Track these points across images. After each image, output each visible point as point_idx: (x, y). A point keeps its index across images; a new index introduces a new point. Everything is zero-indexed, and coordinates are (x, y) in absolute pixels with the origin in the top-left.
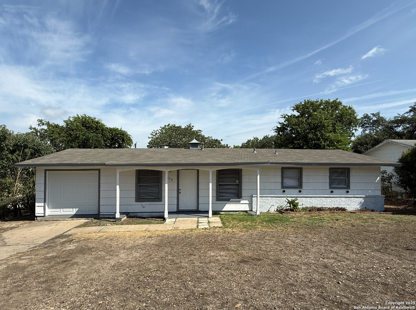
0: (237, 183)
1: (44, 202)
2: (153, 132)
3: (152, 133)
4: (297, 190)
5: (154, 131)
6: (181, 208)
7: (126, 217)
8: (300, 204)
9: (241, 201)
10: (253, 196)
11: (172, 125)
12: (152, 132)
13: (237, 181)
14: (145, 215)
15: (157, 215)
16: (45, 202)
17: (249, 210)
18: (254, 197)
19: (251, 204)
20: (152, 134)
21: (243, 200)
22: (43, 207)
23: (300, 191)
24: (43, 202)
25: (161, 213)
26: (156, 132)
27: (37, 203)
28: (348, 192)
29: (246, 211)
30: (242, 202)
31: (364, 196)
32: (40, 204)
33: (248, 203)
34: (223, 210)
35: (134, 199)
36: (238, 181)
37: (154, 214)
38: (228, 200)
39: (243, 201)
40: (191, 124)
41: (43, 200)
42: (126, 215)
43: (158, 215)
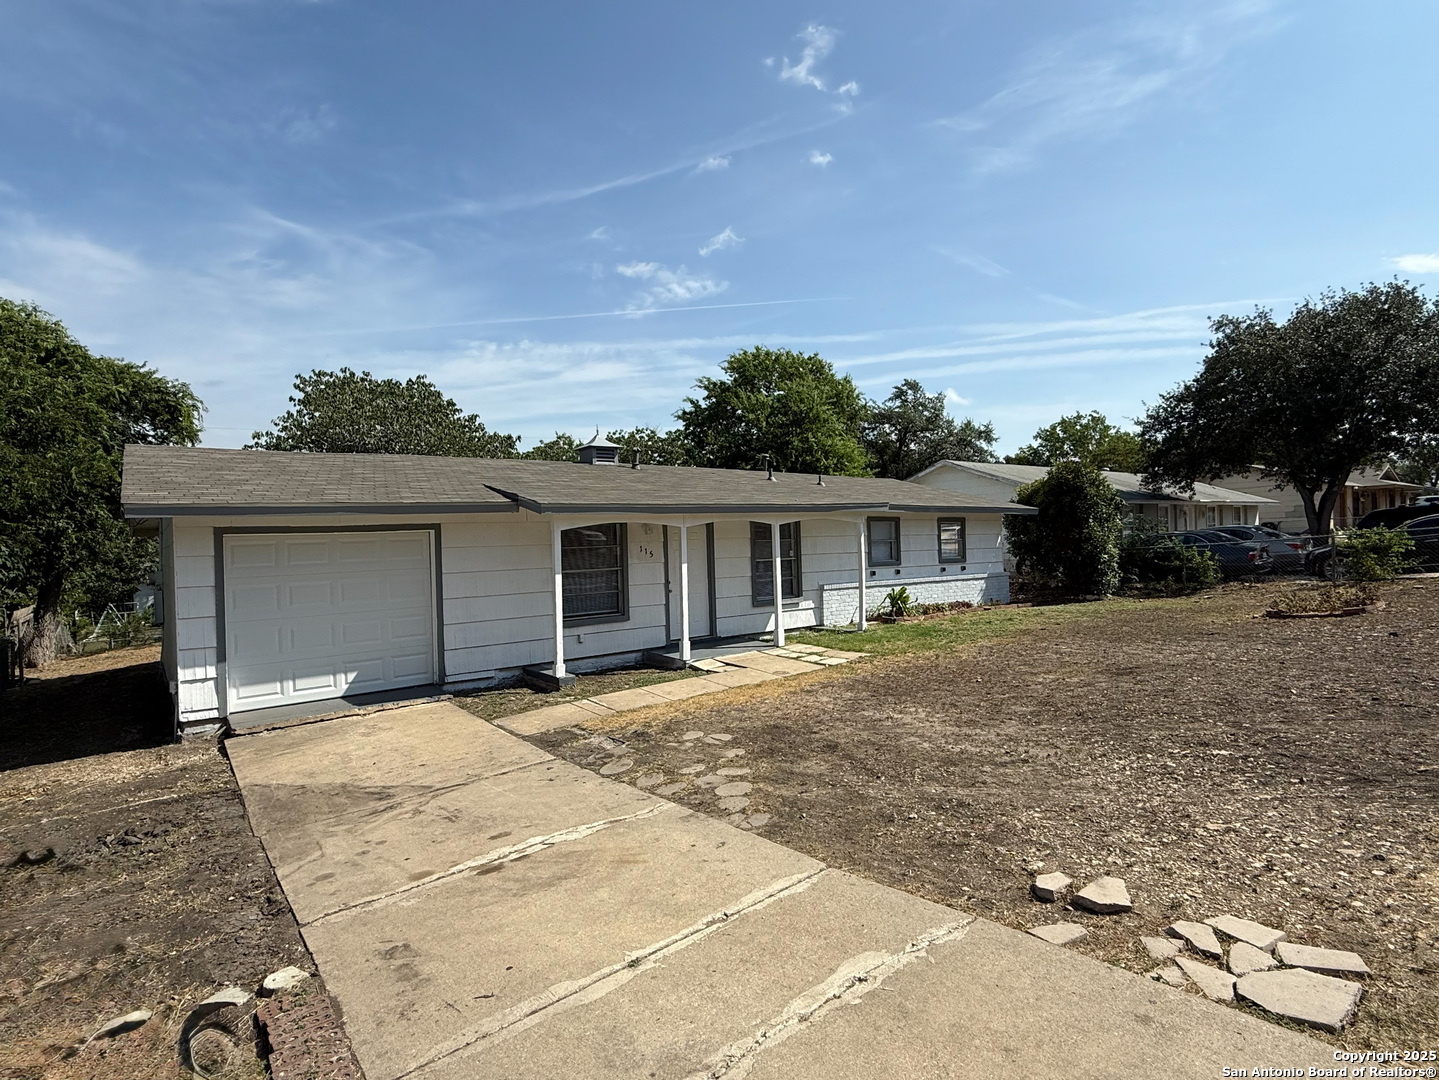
1: (218, 662)
4: (892, 570)
8: (912, 598)
9: (799, 604)
10: (825, 587)
14: (584, 667)
16: (221, 658)
17: (816, 624)
18: (827, 590)
19: (819, 610)
21: (805, 600)
22: (212, 682)
23: (898, 572)
24: (214, 659)
25: (626, 656)
27: (184, 667)
28: (964, 568)
29: (812, 627)
31: (986, 575)
32: (200, 673)
33: (813, 606)
34: (767, 630)
37: (607, 662)
39: (804, 603)
41: (212, 655)
43: (618, 661)
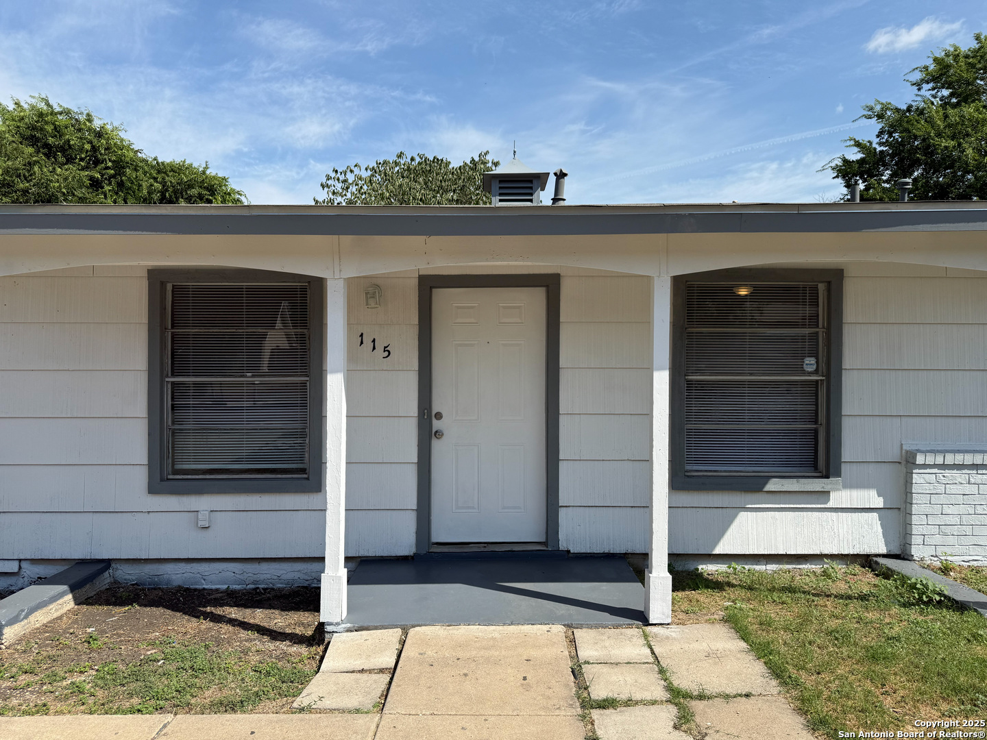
0: (810, 373)
2: (333, 175)
3: (330, 182)
5: (336, 171)
6: (443, 532)
7: (70, 596)
9: (832, 495)
10: (920, 459)
11: (412, 159)
12: (329, 178)
13: (810, 363)
14: (214, 578)
15: (290, 576)
17: (883, 550)
18: (925, 466)
19: (897, 514)
20: (328, 186)
26: (342, 178)
29: (868, 556)
30: (841, 497)
33: (879, 502)
34: (717, 551)
35: (140, 477)
36: (812, 361)
38: (752, 485)
40: (487, 153)
42: (65, 588)
43: (297, 575)
